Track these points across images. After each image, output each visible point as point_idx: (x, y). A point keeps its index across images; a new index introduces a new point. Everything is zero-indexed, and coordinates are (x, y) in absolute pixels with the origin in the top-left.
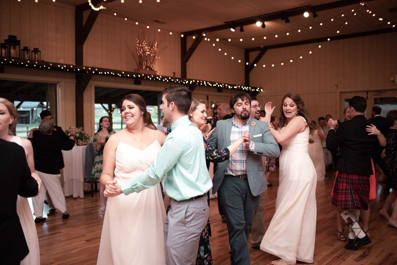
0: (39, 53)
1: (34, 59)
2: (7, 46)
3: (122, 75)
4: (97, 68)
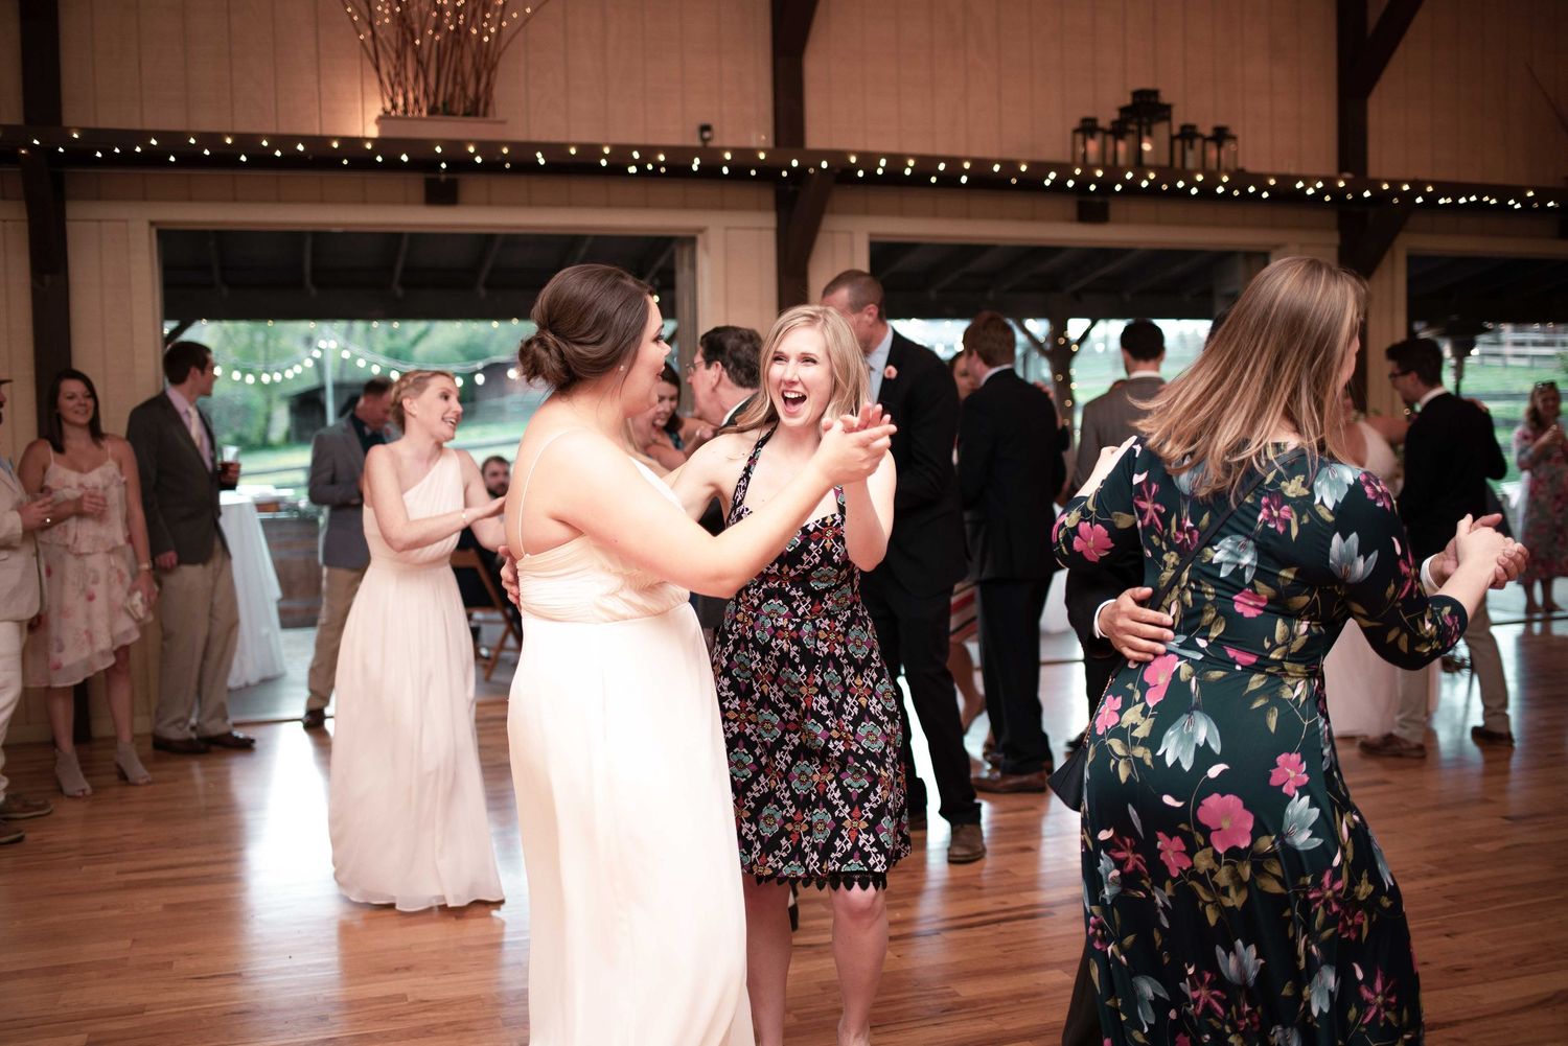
0: (1230, 146)
1: (1214, 166)
2: (1130, 127)
3: (1526, 202)
4: (1432, 183)
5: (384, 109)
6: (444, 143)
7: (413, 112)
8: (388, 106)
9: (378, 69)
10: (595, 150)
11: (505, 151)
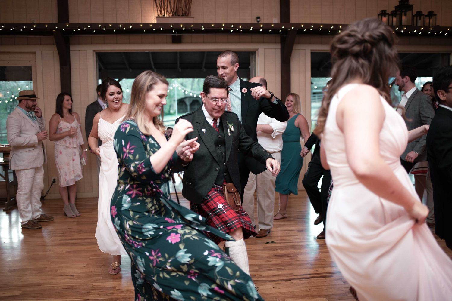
0: (434, 17)
2: (398, 13)
5: (158, 15)
6: (173, 24)
7: (166, 15)
8: (159, 13)
9: (156, 2)
10: (220, 25)
11: (192, 26)
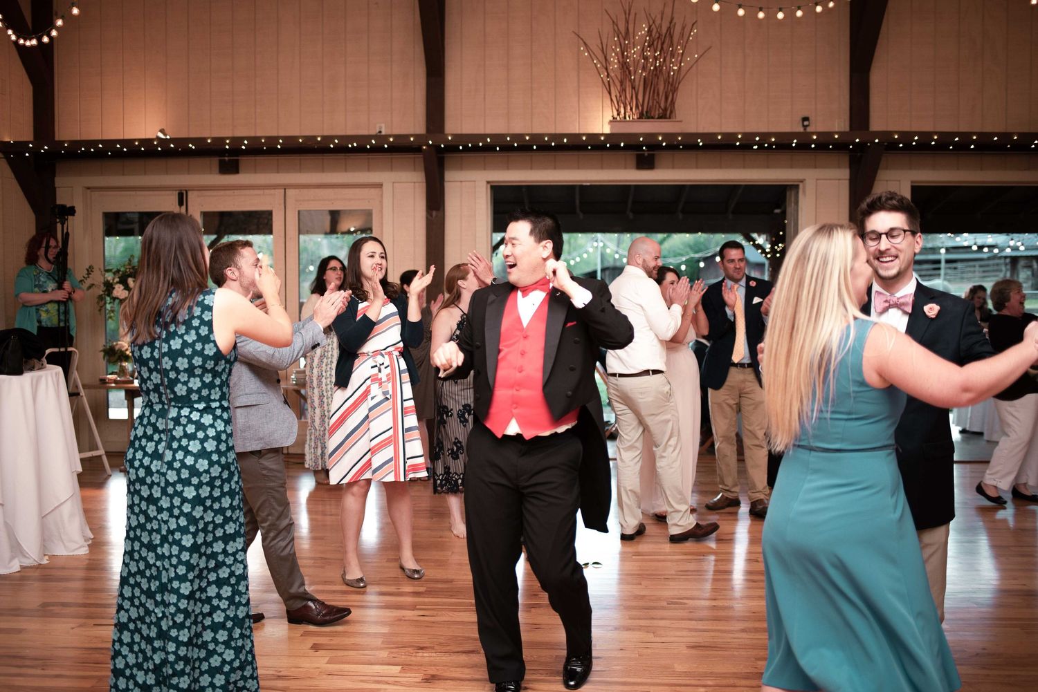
5: (613, 116)
6: (644, 135)
7: (629, 117)
8: (615, 114)
9: (610, 93)
10: (733, 136)
11: (680, 138)
